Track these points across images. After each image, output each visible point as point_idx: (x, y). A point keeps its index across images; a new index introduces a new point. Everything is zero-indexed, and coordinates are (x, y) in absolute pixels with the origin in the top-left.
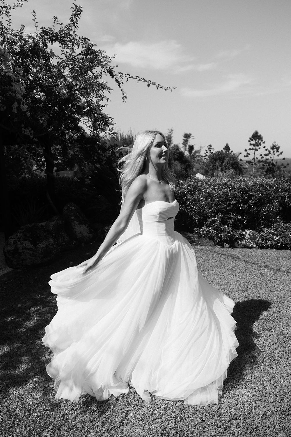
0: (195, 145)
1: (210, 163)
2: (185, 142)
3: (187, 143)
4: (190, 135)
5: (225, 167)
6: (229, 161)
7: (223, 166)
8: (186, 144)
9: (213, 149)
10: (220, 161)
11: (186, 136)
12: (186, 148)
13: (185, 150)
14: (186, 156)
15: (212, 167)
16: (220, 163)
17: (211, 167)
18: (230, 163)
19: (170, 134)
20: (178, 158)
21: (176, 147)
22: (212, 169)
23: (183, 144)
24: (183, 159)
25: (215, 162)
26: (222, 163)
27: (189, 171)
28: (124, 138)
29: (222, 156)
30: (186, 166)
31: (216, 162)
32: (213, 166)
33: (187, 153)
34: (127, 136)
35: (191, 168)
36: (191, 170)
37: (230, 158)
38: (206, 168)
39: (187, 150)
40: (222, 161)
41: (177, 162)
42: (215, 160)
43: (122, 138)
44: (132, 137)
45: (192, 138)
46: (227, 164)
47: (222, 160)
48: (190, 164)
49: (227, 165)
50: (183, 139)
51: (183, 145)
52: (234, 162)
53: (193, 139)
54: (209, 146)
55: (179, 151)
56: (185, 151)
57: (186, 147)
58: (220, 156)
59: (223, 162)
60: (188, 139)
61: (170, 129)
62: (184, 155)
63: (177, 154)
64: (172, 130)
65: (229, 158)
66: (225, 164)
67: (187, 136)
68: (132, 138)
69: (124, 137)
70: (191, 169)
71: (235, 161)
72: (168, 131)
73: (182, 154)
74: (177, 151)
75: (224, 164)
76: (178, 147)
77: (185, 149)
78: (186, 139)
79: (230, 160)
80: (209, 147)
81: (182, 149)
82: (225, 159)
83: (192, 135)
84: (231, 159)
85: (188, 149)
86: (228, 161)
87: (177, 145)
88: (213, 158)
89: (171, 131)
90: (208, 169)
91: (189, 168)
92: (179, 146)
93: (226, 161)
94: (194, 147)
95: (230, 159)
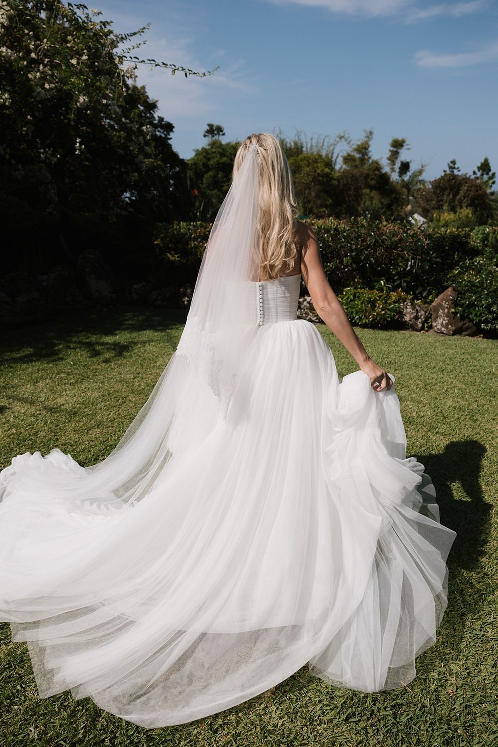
0: (412, 161)
1: (433, 196)
2: (394, 155)
3: (397, 158)
4: (404, 142)
5: (459, 204)
6: (468, 192)
7: (456, 202)
8: (396, 160)
9: (458, 168)
10: (451, 192)
11: (395, 144)
12: (394, 167)
13: (393, 170)
14: (393, 182)
15: (436, 203)
16: (451, 196)
17: (434, 202)
18: (470, 196)
19: (367, 139)
20: (377, 186)
21: (376, 165)
22: (436, 206)
23: (389, 159)
24: (387, 187)
25: (441, 193)
26: (454, 196)
27: (396, 209)
28: (288, 148)
29: (455, 182)
30: (391, 200)
31: (443, 194)
32: (439, 201)
33: (395, 177)
34: (293, 144)
35: (400, 203)
36: (398, 207)
37: (471, 187)
38: (425, 204)
39: (395, 171)
40: (454, 193)
41: (374, 194)
42: (443, 189)
43: (285, 147)
44: (300, 146)
45: (406, 147)
46: (462, 198)
47: (455, 190)
48: (398, 196)
49: (464, 200)
50: (390, 151)
51: (389, 162)
52: (478, 195)
53: (409, 149)
54: (452, 162)
55: (381, 173)
56: (391, 173)
57: (394, 165)
58: (452, 183)
59: (457, 193)
60: (399, 151)
61: (368, 131)
62: (389, 179)
63: (376, 178)
64: (371, 133)
65: (468, 186)
66: (460, 198)
67: (398, 145)
68: (300, 148)
69: (288, 146)
70: (400, 207)
71: (480, 192)
72: (364, 135)
73: (385, 178)
74: (377, 172)
75: (458, 197)
76: (379, 165)
77: (391, 169)
78: (395, 150)
79: (470, 191)
80: (451, 165)
81: (386, 169)
82: (461, 188)
83: (407, 143)
84: (473, 189)
85: (400, 168)
86: (466, 192)
87: (377, 160)
88: (439, 186)
89: (369, 135)
90: (428, 206)
91: (396, 205)
92: (380, 163)
93: (461, 193)
94: (411, 165)
95: (470, 189)
